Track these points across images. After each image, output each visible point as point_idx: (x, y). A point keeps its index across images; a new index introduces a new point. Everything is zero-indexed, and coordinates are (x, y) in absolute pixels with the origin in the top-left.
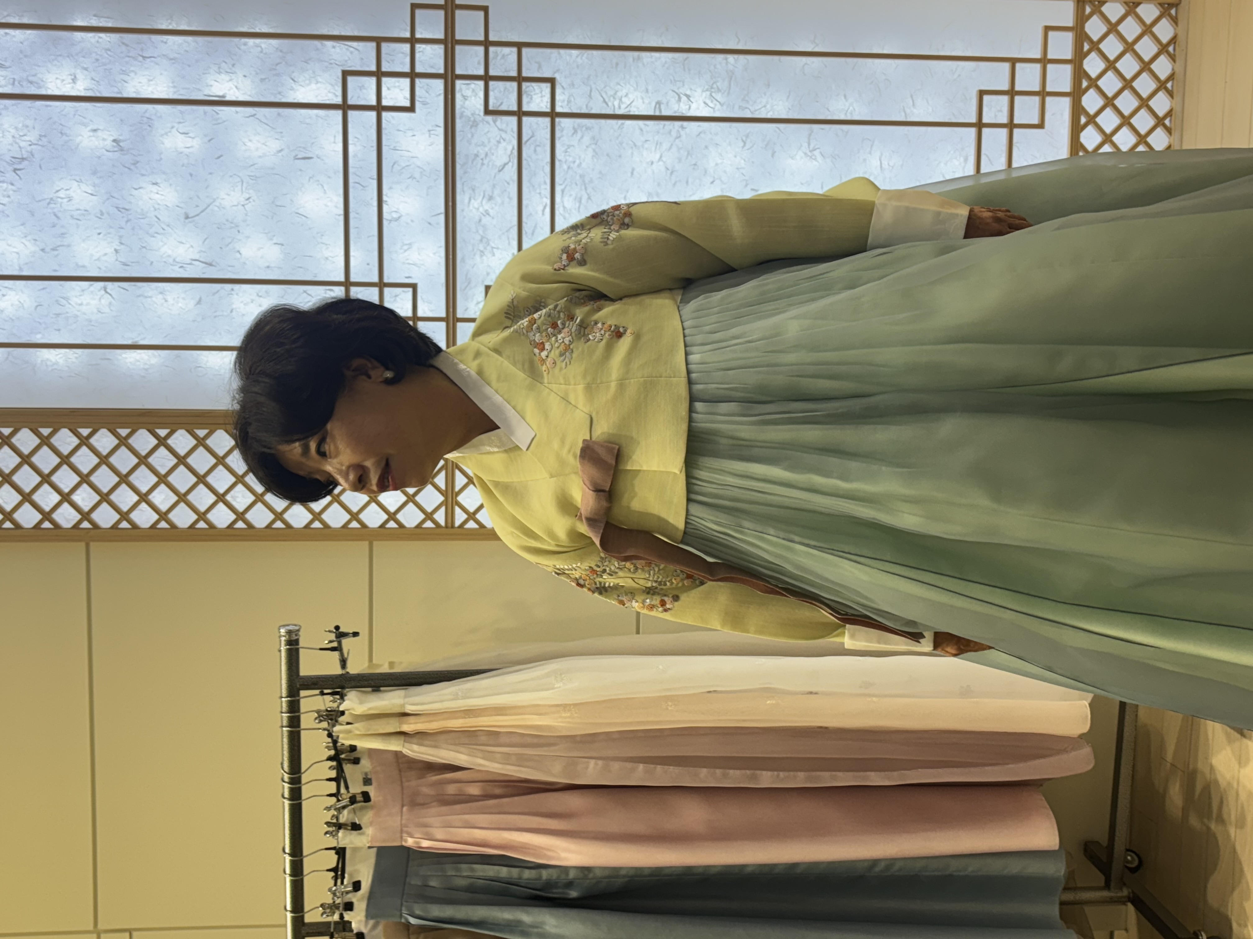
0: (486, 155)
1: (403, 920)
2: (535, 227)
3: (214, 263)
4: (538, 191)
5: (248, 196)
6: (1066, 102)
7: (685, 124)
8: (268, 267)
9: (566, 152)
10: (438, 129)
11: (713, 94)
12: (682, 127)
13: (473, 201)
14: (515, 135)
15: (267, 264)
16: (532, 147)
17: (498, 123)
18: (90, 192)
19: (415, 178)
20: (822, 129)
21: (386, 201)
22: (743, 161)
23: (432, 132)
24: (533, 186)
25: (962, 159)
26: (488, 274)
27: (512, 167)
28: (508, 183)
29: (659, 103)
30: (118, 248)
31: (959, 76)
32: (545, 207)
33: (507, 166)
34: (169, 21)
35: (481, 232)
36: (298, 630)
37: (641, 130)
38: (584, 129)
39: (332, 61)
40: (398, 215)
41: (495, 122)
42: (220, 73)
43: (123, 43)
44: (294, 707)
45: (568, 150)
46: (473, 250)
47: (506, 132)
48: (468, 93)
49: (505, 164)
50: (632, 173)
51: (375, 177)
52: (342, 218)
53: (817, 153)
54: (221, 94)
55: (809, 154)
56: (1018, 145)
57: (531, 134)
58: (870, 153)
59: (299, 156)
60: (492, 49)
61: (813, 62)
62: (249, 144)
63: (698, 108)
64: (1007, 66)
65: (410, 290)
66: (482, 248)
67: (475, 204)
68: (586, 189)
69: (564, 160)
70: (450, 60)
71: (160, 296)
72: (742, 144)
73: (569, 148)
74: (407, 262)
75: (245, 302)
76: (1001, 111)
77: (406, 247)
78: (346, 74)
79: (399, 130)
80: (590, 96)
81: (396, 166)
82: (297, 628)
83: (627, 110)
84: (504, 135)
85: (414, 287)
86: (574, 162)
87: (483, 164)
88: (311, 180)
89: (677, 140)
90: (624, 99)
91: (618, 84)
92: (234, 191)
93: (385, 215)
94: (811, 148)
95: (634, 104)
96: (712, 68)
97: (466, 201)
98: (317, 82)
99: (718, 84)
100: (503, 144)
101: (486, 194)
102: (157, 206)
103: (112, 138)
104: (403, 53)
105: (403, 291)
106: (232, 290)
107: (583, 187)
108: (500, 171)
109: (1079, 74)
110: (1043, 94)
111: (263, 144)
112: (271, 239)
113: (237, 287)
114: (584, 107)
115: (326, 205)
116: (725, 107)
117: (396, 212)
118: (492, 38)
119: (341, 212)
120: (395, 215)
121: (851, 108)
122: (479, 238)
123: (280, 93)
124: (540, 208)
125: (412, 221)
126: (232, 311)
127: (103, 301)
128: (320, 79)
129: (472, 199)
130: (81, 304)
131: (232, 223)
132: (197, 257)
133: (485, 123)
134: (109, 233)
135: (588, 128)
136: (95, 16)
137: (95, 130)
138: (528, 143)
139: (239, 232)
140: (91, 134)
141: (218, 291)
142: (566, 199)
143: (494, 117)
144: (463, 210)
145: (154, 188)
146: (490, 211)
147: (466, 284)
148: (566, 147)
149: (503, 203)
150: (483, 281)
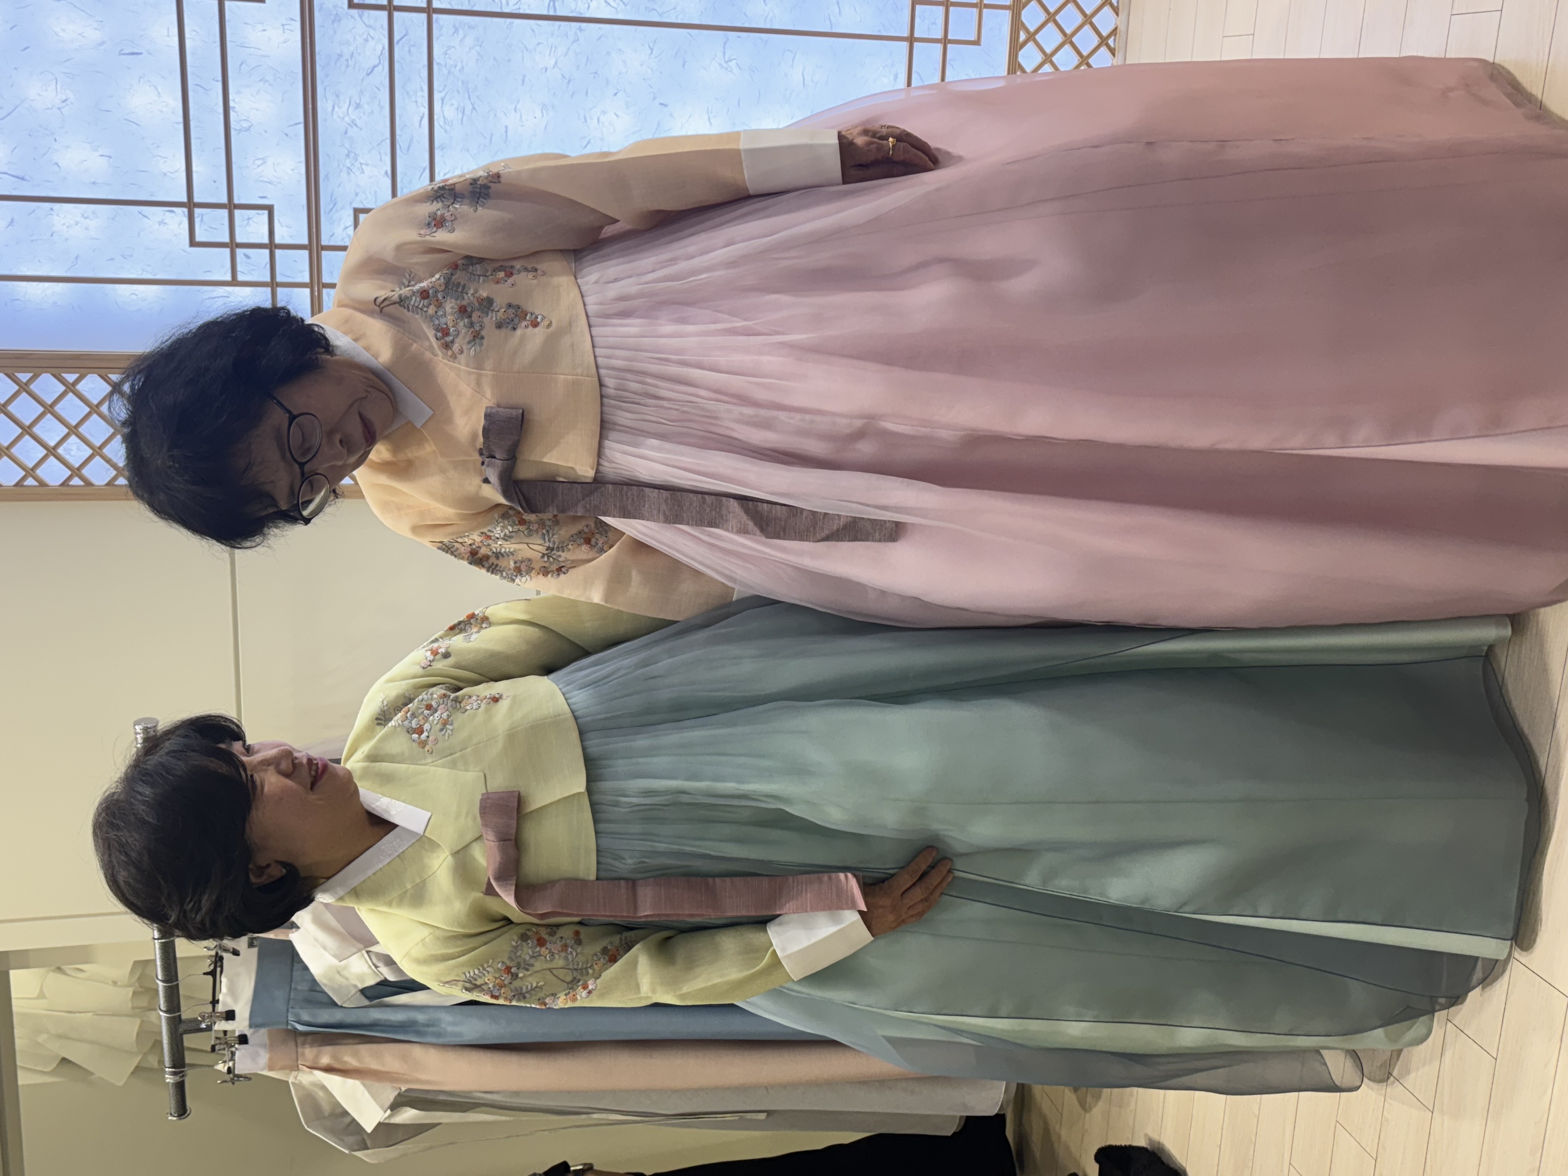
0: (352, 55)
2: (411, 140)
3: (26, 178)
4: (413, 99)
5: (64, 98)
7: (584, 25)
8: (94, 183)
9: (446, 54)
10: (293, 22)
12: (580, 29)
13: (336, 109)
14: (386, 33)
15: (93, 180)
16: (407, 49)
17: (365, 18)
19: (267, 81)
20: (739, 37)
21: (234, 108)
22: (650, 71)
23: (286, 27)
24: (408, 93)
25: (892, 77)
26: (357, 194)
27: (383, 69)
28: (379, 89)
32: (422, 118)
33: (376, 69)
35: (347, 145)
37: (533, 31)
38: (466, 27)
40: (250, 124)
41: (361, 16)
45: (448, 52)
46: (339, 165)
47: (374, 29)
49: (375, 67)
50: (523, 81)
51: (220, 78)
52: (181, 126)
53: (733, 64)
55: (725, 65)
56: (952, 62)
57: (404, 32)
58: (792, 67)
59: (126, 51)
62: (62, 34)
63: (598, 9)
65: (266, 212)
66: (348, 165)
67: (340, 112)
68: (470, 98)
69: (443, 63)
72: (649, 51)
73: (449, 49)
74: (261, 179)
75: (67, 224)
76: (934, 23)
77: (258, 162)
79: (246, 23)
81: (243, 66)
83: (517, 7)
84: (372, 32)
85: (270, 209)
86: (456, 66)
87: (347, 66)
88: (141, 80)
89: (575, 44)
92: (46, 90)
93: (233, 124)
94: (726, 60)
97: (330, 109)
100: (372, 43)
101: (353, 101)
105: (258, 214)
106: (52, 209)
107: (467, 96)
108: (368, 75)
110: (980, 6)
111: (80, 34)
112: (96, 150)
113: (57, 206)
114: (466, 2)
115: (161, 111)
116: (628, 7)
117: (245, 120)
119: (181, 119)
120: (245, 125)
121: (771, 14)
122: (346, 152)
124: (416, 119)
125: (266, 132)
126: (52, 235)
129: (336, 106)
131: (46, 129)
133: (349, 17)
135: (471, 27)
138: (401, 42)
139: (55, 140)
141: (34, 211)
142: (446, 108)
143: (360, 11)
144: (325, 120)
146: (358, 121)
147: (331, 206)
148: (445, 49)
149: (372, 112)
150: (351, 203)
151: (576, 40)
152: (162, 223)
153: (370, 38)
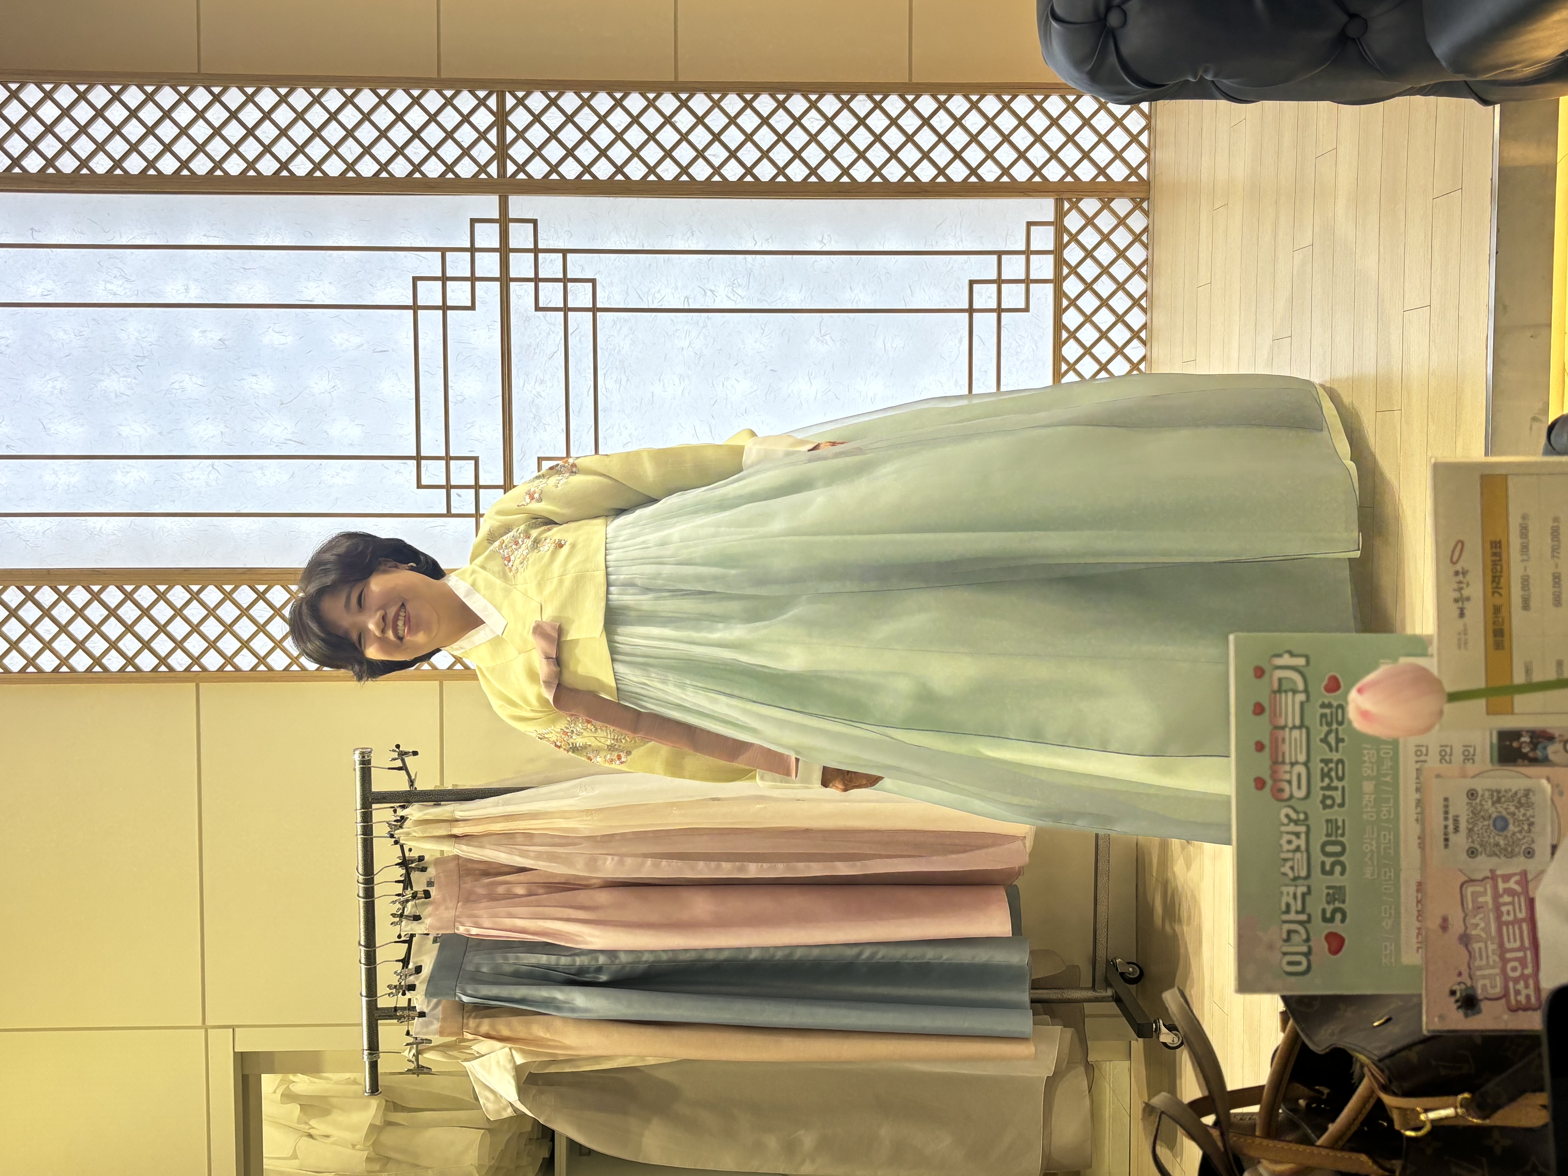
0: (538, 345)
1: (457, 999)
2: (582, 405)
3: (305, 442)
4: (583, 375)
5: (333, 385)
6: (1050, 287)
7: (711, 315)
8: (351, 445)
9: (607, 341)
10: (495, 324)
11: (735, 289)
12: (708, 318)
14: (562, 328)
15: (350, 442)
16: (578, 338)
17: (547, 318)
18: (200, 383)
19: (476, 366)
20: (832, 317)
21: (452, 387)
22: (762, 346)
23: (490, 327)
24: (578, 371)
25: (956, 340)
26: (540, 447)
27: (561, 355)
28: (557, 369)
29: (687, 298)
30: (224, 431)
31: (952, 267)
32: (590, 389)
33: (556, 354)
34: (266, 238)
35: (534, 411)
36: (370, 752)
37: (673, 321)
38: (623, 321)
39: (404, 269)
40: (461, 398)
41: (544, 317)
42: (309, 280)
43: (228, 258)
44: (367, 817)
45: (609, 339)
46: (528, 426)
47: (554, 325)
48: (522, 293)
49: (554, 353)
50: (665, 359)
52: (414, 401)
53: (827, 337)
54: (310, 299)
55: (821, 339)
56: (1005, 326)
57: (576, 327)
58: (875, 338)
59: (378, 350)
60: (541, 255)
61: (822, 260)
62: (334, 340)
63: (722, 301)
64: (995, 258)
65: (473, 462)
66: (535, 425)
67: (528, 387)
68: (625, 373)
69: (605, 348)
70: (505, 265)
71: (260, 471)
72: (761, 331)
73: (609, 337)
74: (471, 438)
75: (331, 475)
76: (989, 298)
77: (469, 426)
78: (415, 279)
79: (462, 326)
80: (627, 293)
81: (459, 357)
82: (369, 750)
83: (660, 304)
84: (552, 327)
85: (476, 459)
86: (614, 349)
87: (535, 353)
88: (387, 370)
89: (704, 330)
90: (656, 295)
91: (651, 282)
92: (322, 380)
93: (451, 398)
94: (822, 334)
95: (665, 299)
96: (733, 267)
97: (521, 385)
98: (392, 287)
99: (739, 280)
100: (553, 335)
101: (538, 378)
102: (256, 395)
103: (218, 338)
104: (464, 260)
105: (467, 463)
106: (321, 464)
107: (623, 370)
108: (550, 359)
109: (1060, 262)
110: (1027, 281)
111: (347, 340)
112: (354, 421)
113: (325, 462)
114: (622, 302)
115: (400, 391)
116: (745, 300)
117: (460, 395)
118: (541, 246)
119: (413, 396)
120: (459, 398)
121: (857, 298)
122: (533, 416)
123: (360, 297)
124: (586, 390)
125: (474, 403)
126: (320, 483)
127: (211, 477)
128: (394, 285)
129: (526, 383)
130: (192, 479)
131: (320, 407)
132: (290, 437)
133: (536, 318)
134: (215, 418)
135: (626, 321)
136: (205, 235)
137: (204, 332)
138: (574, 334)
139: (326, 415)
140: (201, 335)
142: (607, 381)
143: (544, 313)
144: (518, 393)
145: (254, 380)
146: (542, 394)
147: (522, 456)
148: (607, 337)
149: (553, 385)
150: (536, 454)
151: (705, 326)
152: (398, 472)
153: (551, 333)
